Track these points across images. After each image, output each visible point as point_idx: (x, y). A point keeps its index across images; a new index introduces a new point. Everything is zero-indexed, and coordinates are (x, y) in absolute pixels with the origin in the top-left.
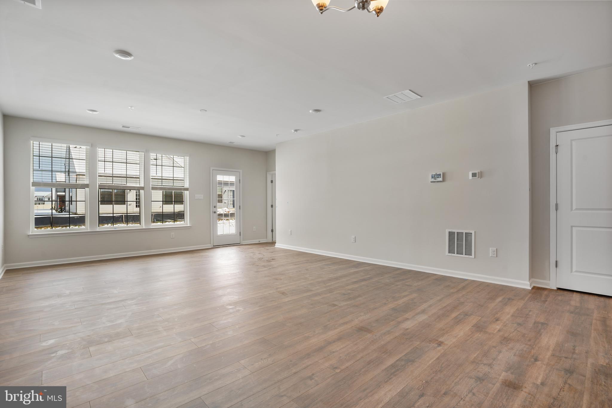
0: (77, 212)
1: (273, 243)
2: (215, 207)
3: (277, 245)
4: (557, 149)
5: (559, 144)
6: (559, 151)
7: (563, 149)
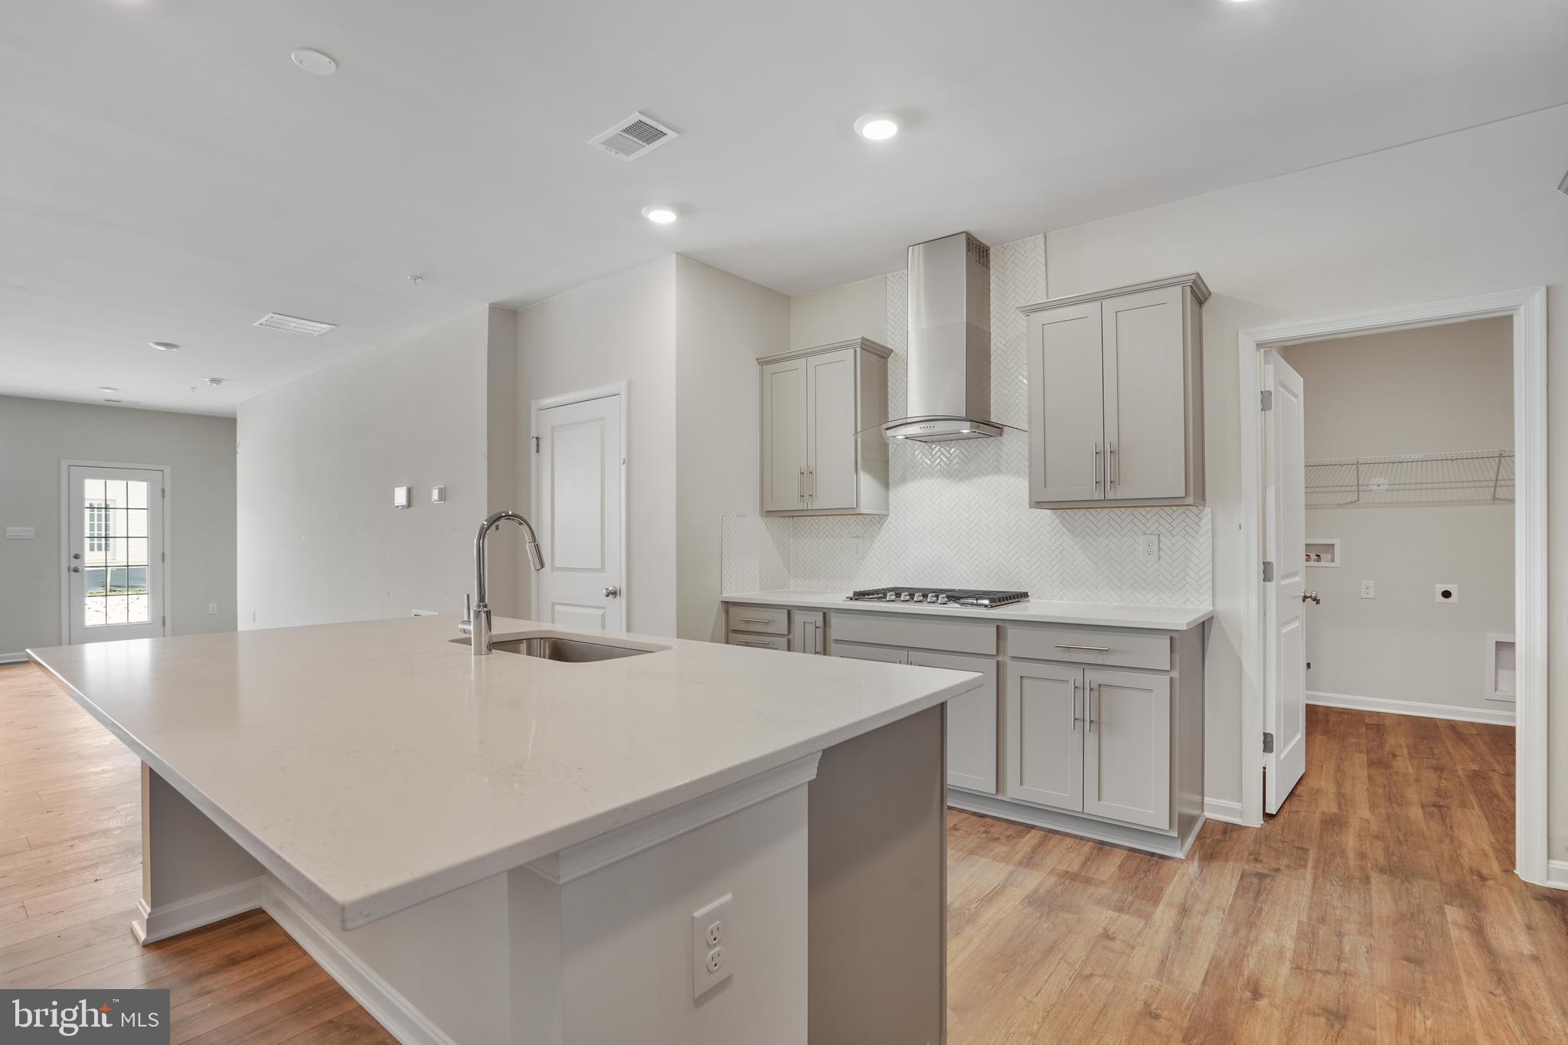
2: (75, 557)
4: (538, 445)
5: (540, 436)
6: (541, 449)
7: (545, 445)
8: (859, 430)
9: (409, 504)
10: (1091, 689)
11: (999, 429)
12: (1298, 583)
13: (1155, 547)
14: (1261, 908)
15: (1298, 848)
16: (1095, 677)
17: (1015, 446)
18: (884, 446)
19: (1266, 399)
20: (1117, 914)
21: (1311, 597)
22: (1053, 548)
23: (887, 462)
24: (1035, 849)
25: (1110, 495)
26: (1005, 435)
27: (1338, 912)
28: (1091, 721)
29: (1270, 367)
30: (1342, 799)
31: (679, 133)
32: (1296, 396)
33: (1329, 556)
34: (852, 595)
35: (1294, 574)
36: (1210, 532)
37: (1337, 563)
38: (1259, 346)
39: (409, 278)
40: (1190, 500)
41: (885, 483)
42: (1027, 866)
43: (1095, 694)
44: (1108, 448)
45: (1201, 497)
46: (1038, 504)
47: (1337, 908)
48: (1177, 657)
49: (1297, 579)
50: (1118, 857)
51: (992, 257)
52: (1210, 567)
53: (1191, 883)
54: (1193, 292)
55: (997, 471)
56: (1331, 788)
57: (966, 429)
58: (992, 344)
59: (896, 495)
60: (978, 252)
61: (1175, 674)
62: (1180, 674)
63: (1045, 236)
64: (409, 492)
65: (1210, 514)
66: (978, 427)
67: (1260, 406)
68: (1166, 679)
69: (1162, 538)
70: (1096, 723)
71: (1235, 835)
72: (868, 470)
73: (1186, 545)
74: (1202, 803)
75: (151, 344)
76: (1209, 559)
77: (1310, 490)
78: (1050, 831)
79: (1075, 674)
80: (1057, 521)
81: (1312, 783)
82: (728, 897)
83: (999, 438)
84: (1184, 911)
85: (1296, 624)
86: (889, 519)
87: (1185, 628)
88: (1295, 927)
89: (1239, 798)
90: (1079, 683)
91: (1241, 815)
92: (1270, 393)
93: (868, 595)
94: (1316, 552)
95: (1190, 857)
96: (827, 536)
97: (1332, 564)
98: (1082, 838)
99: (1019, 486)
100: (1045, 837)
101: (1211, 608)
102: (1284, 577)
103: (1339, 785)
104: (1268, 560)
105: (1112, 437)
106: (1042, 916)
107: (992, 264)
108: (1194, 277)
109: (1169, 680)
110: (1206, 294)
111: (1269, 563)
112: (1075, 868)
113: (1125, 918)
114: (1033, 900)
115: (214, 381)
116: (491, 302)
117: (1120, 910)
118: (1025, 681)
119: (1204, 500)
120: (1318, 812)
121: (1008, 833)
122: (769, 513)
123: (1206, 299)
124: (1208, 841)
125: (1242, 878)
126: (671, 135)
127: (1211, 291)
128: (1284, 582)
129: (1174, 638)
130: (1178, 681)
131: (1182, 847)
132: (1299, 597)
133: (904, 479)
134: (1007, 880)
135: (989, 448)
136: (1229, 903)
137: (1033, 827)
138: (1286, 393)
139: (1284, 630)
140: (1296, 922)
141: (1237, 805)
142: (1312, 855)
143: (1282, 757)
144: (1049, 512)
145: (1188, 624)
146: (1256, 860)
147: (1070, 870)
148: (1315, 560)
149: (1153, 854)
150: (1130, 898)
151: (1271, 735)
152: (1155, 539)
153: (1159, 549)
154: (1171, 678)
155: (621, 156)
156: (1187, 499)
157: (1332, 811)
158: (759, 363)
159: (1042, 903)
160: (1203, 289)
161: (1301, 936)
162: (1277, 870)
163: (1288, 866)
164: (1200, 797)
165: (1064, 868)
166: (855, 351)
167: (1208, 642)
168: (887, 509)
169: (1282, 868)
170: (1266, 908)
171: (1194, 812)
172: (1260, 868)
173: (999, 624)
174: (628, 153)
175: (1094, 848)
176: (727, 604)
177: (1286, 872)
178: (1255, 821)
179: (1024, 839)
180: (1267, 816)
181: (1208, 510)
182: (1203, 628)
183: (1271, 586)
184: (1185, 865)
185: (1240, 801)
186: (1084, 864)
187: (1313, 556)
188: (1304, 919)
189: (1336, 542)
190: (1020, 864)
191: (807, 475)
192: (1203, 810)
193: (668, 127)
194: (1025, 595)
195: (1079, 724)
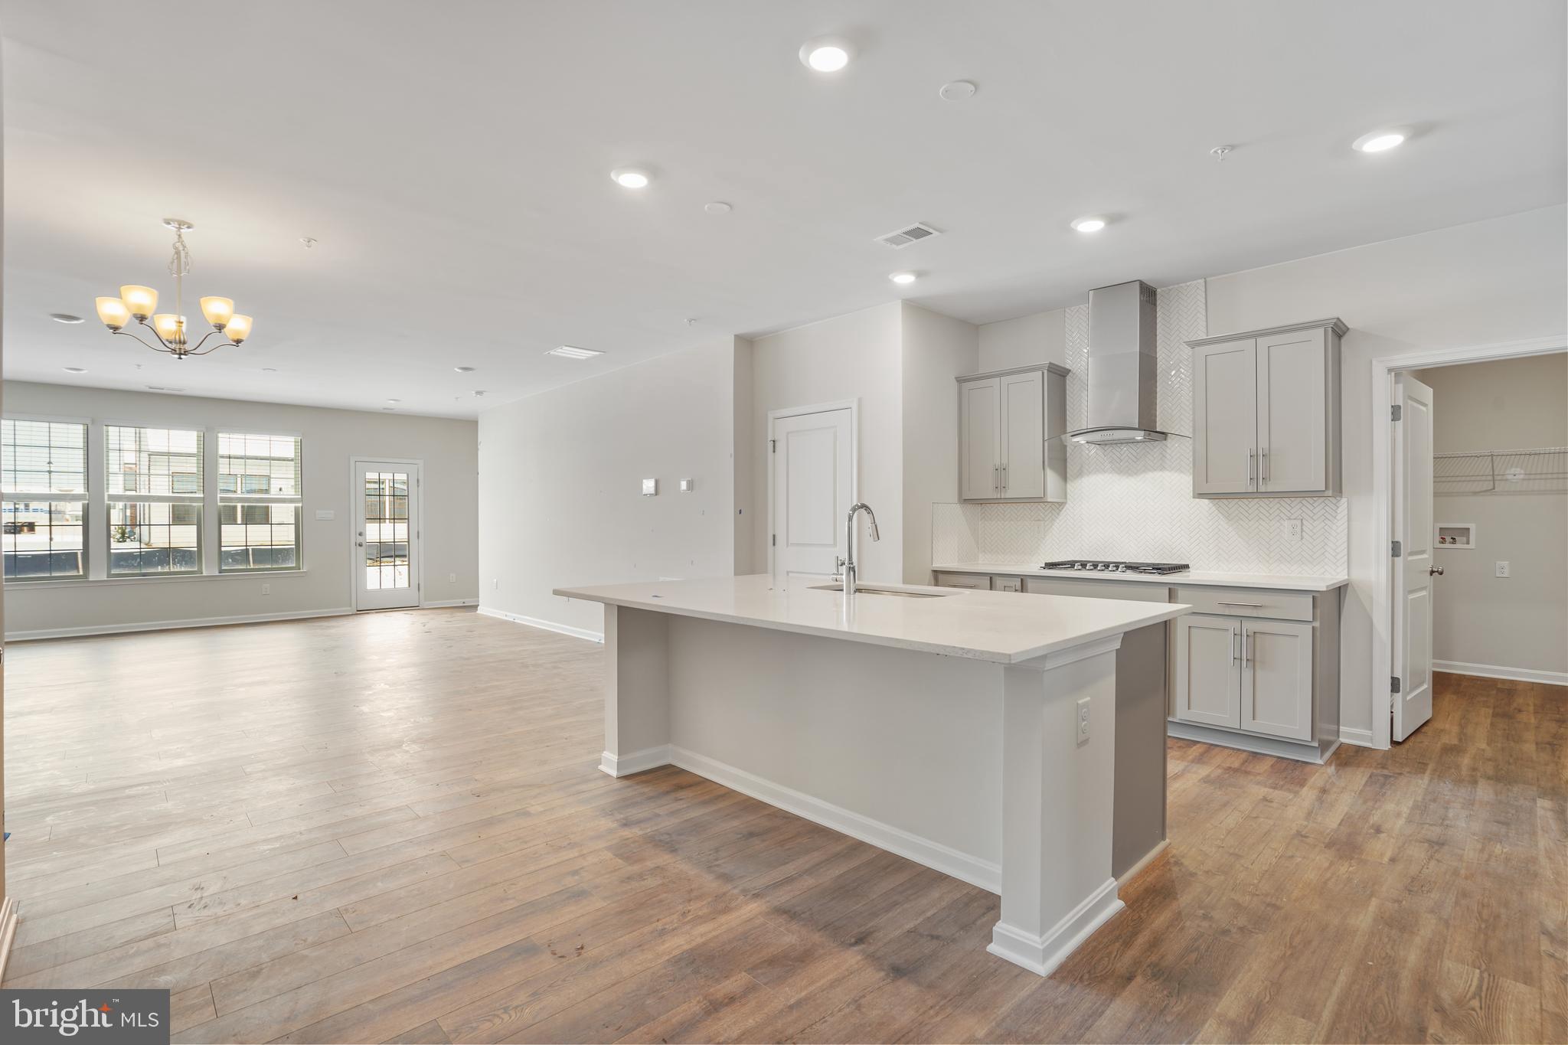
0: (152, 542)
1: (476, 607)
2: (360, 534)
3: (481, 610)
4: (774, 446)
5: (776, 439)
6: (777, 449)
7: (780, 446)
8: (1046, 438)
9: (657, 492)
10: (1247, 636)
11: (1164, 435)
12: (1426, 560)
13: (1298, 529)
14: (1385, 793)
15: (1419, 763)
16: (1250, 626)
17: (1178, 449)
18: (1064, 448)
19: (1396, 412)
20: (1272, 790)
21: (1437, 572)
22: (1210, 530)
23: (1065, 460)
24: (1202, 755)
25: (1262, 489)
26: (1169, 440)
27: (1447, 797)
28: (1247, 660)
29: (1400, 386)
30: (1463, 736)
31: (941, 232)
32: (1425, 405)
33: (1464, 539)
34: (1044, 566)
35: (1423, 552)
36: (1346, 517)
37: (1472, 545)
38: (1390, 370)
39: (686, 320)
40: (1330, 493)
41: (1064, 476)
42: (1198, 763)
43: (1251, 640)
44: (1260, 452)
45: (1339, 491)
46: (1200, 495)
47: (1447, 795)
48: (1318, 612)
49: (1425, 556)
50: (1269, 762)
51: (1158, 296)
52: (1346, 545)
53: (1330, 777)
54: (1333, 330)
55: (1162, 468)
56: (1455, 729)
57: (1139, 436)
58: (1158, 366)
59: (1071, 486)
60: (1149, 294)
61: (1317, 624)
62: (1321, 625)
63: (1205, 282)
64: (657, 482)
65: (1346, 503)
66: (1149, 435)
67: (1390, 417)
68: (1309, 628)
69: (1304, 522)
70: (1252, 661)
71: (1366, 754)
72: (1052, 467)
73: (1325, 528)
74: (1338, 731)
75: (456, 369)
76: (1345, 539)
77: (1438, 480)
78: (1212, 745)
79: (1233, 625)
80: (1214, 508)
81: (1438, 725)
82: (1088, 699)
83: (1164, 442)
84: (1324, 791)
85: (1424, 593)
86: (1067, 505)
87: (1325, 589)
88: (1411, 803)
89: (1370, 727)
90: (1238, 631)
91: (1371, 740)
92: (1399, 407)
93: (1059, 565)
94: (1449, 535)
95: (1328, 763)
96: (1012, 520)
97: (1466, 546)
98: (1239, 750)
99: (1181, 482)
100: (1209, 748)
101: (1347, 577)
102: (1411, 554)
103: (1462, 727)
104: (1396, 540)
105: (1263, 444)
106: (1215, 788)
107: (1158, 302)
108: (1335, 321)
109: (1311, 630)
110: (1344, 329)
111: (1397, 542)
112: (1236, 765)
113: (1276, 792)
114: (1206, 780)
115: (479, 393)
116: (737, 333)
117: (1275, 788)
118: (1192, 630)
119: (1341, 492)
120: (1439, 743)
121: (1179, 745)
122: (965, 501)
123: (1345, 333)
124: (1344, 756)
125: (1370, 777)
126: (936, 234)
127: (1349, 327)
128: (1410, 558)
129: (1316, 597)
130: (1319, 629)
131: (1322, 756)
132: (1427, 571)
133: (1080, 474)
134: (1184, 770)
135: (1155, 450)
136: (1360, 788)
137: (1199, 742)
138: (1415, 405)
139: (1411, 597)
140: (1413, 799)
141: (1368, 733)
142: (1430, 767)
143: (1408, 698)
144: (1206, 501)
145: (1327, 587)
146: (1383, 768)
147: (1233, 766)
148: (1450, 543)
149: (1298, 761)
150: (1282, 783)
151: (1398, 679)
152: (1298, 523)
153: (1302, 530)
154: (1313, 627)
155: (894, 246)
156: (1326, 492)
157: (1453, 743)
158: (958, 381)
159: (1216, 782)
160: (1342, 326)
161: (1415, 807)
162: (1401, 774)
163: (1408, 772)
164: (1336, 727)
165: (1228, 765)
166: (1043, 373)
167: (1344, 602)
168: (1066, 498)
169: (1405, 773)
170: (1389, 792)
171: (1331, 738)
172: (1386, 772)
173: (1172, 587)
174: (898, 244)
175: (1250, 756)
176: (935, 572)
177: (1408, 775)
178: (1386, 746)
179: (1192, 749)
180: (1394, 743)
181: (1344, 500)
182: (1340, 592)
183: (1399, 560)
184: (1324, 768)
185: (1371, 730)
186: (1243, 764)
187: (1448, 539)
188: (1419, 798)
189: (1472, 526)
190: (1193, 761)
191: (1001, 471)
192: (1338, 737)
193: (934, 229)
194: (1187, 567)
195: (1237, 662)
